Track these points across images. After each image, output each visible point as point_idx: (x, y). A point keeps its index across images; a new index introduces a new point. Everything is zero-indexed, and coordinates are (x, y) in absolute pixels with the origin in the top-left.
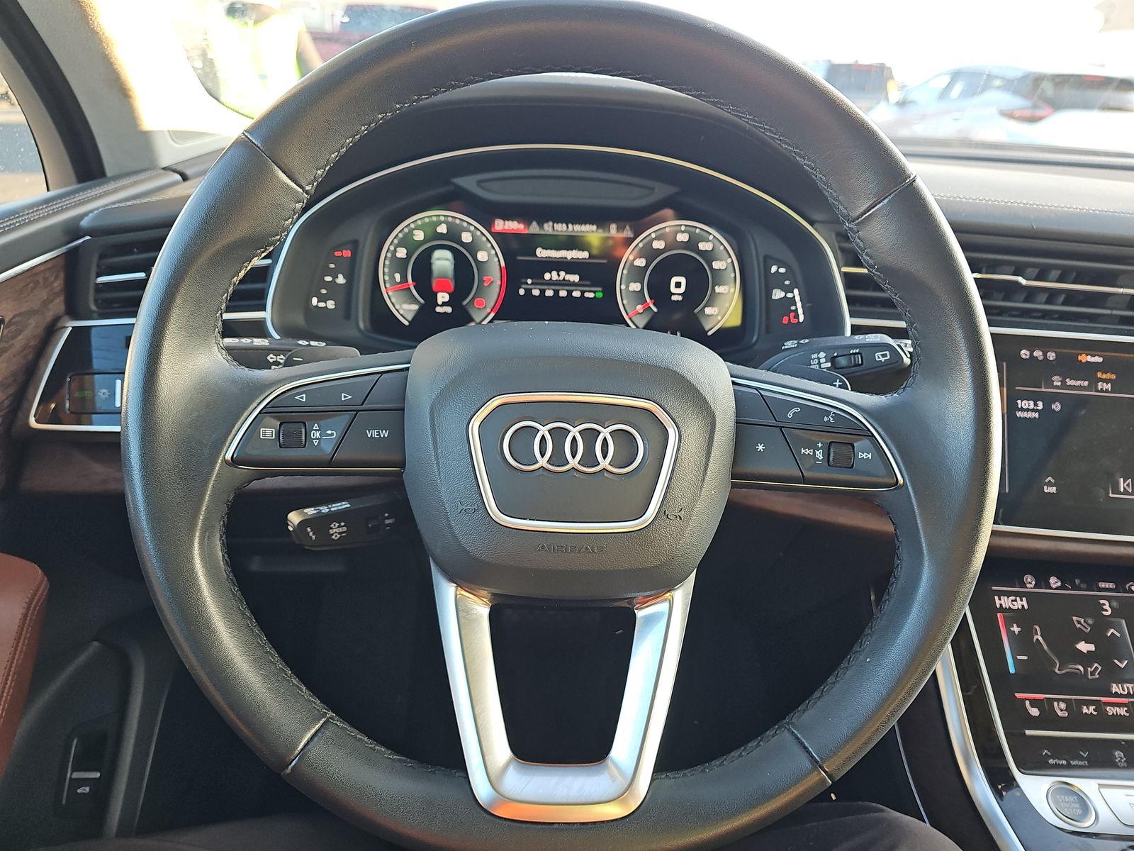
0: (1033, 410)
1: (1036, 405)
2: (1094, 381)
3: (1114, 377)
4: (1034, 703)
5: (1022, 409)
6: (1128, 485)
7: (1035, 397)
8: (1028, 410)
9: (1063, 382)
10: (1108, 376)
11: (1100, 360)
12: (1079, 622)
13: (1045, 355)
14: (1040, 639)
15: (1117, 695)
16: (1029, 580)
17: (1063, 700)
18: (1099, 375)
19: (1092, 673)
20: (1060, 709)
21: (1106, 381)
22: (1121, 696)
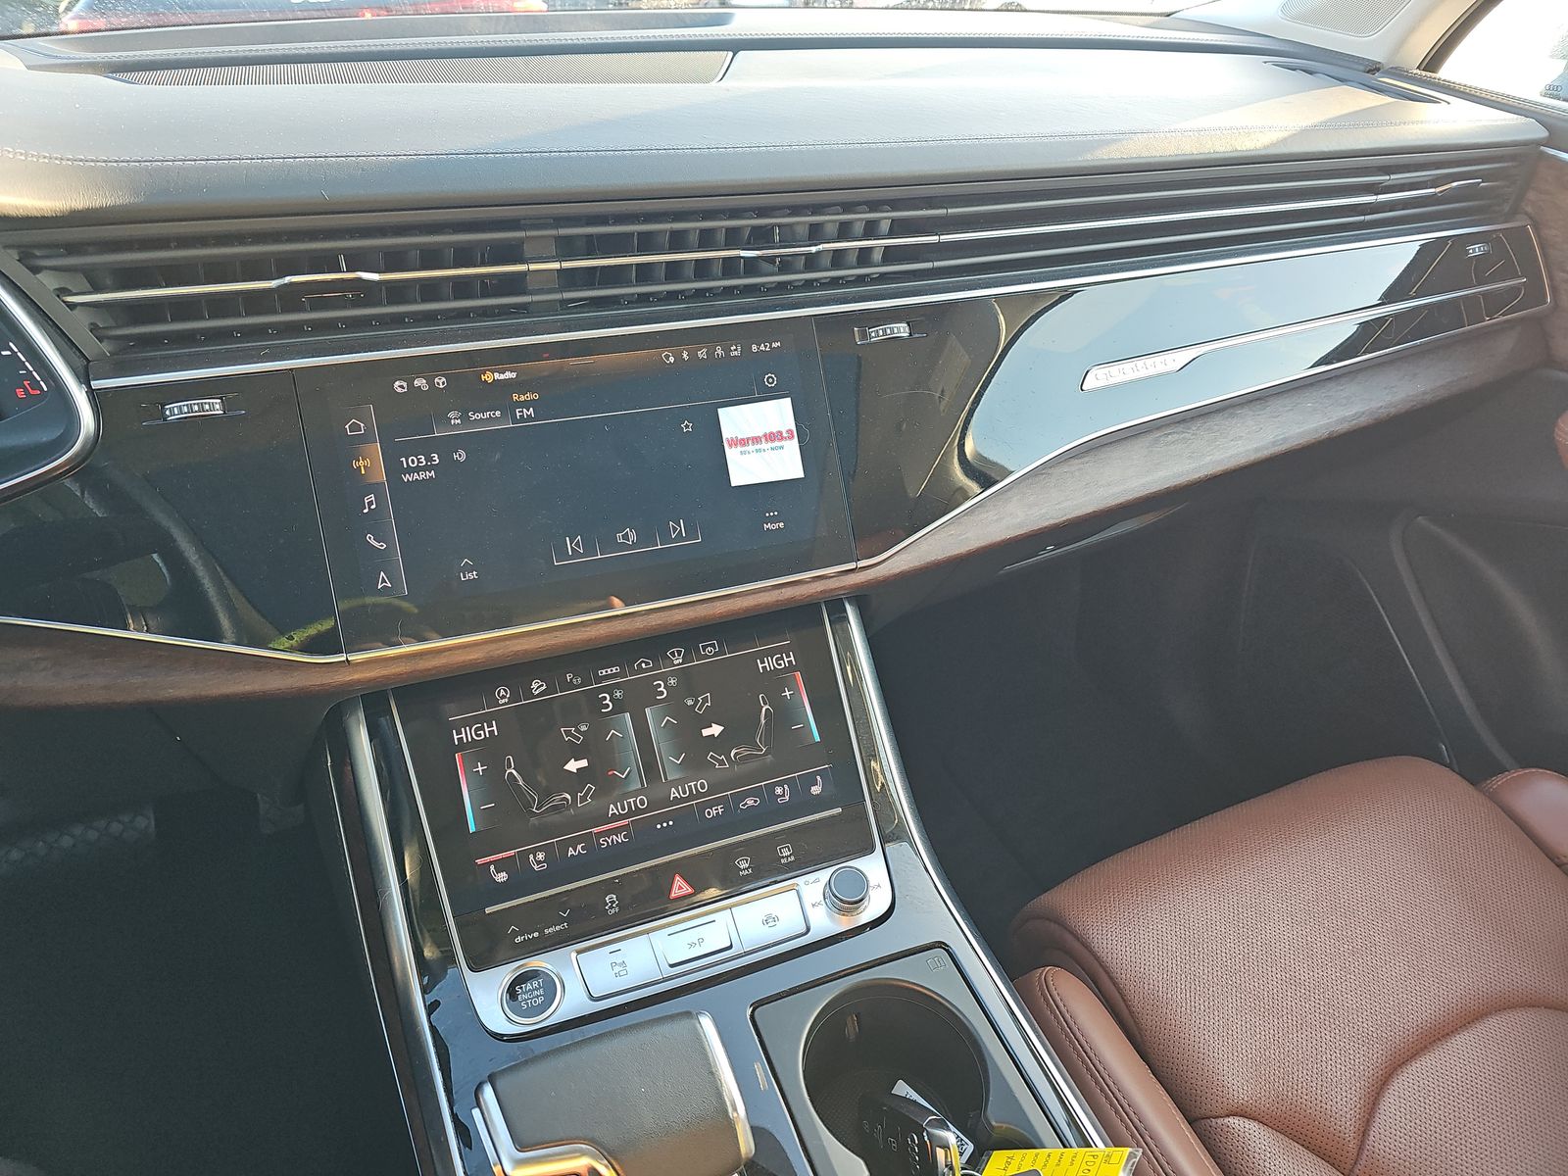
0: (426, 468)
1: (429, 459)
2: (509, 409)
3: (536, 396)
4: (500, 866)
5: (410, 470)
6: (577, 544)
7: (426, 448)
8: (418, 470)
9: (465, 418)
10: (529, 396)
11: (513, 375)
12: (568, 733)
13: (431, 382)
14: (514, 772)
15: (616, 818)
16: (502, 693)
17: (539, 849)
18: (515, 397)
19: (584, 799)
20: (538, 861)
21: (526, 404)
22: (621, 817)
